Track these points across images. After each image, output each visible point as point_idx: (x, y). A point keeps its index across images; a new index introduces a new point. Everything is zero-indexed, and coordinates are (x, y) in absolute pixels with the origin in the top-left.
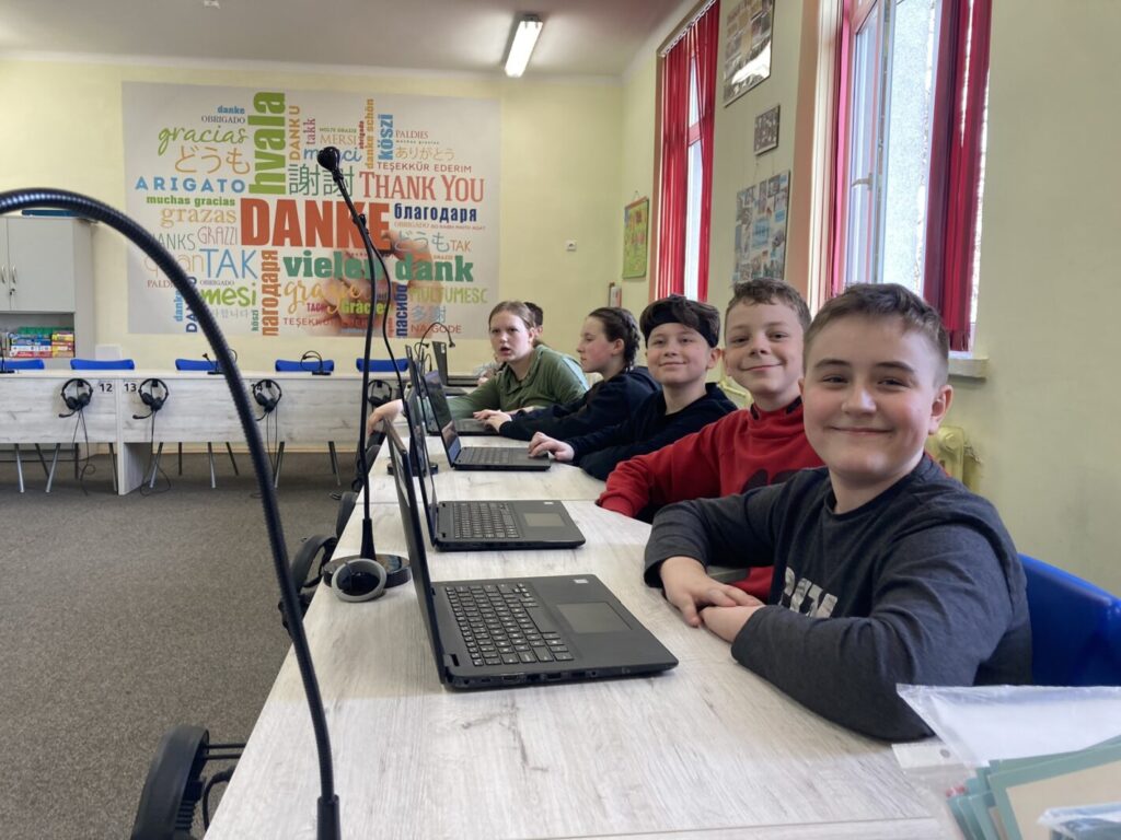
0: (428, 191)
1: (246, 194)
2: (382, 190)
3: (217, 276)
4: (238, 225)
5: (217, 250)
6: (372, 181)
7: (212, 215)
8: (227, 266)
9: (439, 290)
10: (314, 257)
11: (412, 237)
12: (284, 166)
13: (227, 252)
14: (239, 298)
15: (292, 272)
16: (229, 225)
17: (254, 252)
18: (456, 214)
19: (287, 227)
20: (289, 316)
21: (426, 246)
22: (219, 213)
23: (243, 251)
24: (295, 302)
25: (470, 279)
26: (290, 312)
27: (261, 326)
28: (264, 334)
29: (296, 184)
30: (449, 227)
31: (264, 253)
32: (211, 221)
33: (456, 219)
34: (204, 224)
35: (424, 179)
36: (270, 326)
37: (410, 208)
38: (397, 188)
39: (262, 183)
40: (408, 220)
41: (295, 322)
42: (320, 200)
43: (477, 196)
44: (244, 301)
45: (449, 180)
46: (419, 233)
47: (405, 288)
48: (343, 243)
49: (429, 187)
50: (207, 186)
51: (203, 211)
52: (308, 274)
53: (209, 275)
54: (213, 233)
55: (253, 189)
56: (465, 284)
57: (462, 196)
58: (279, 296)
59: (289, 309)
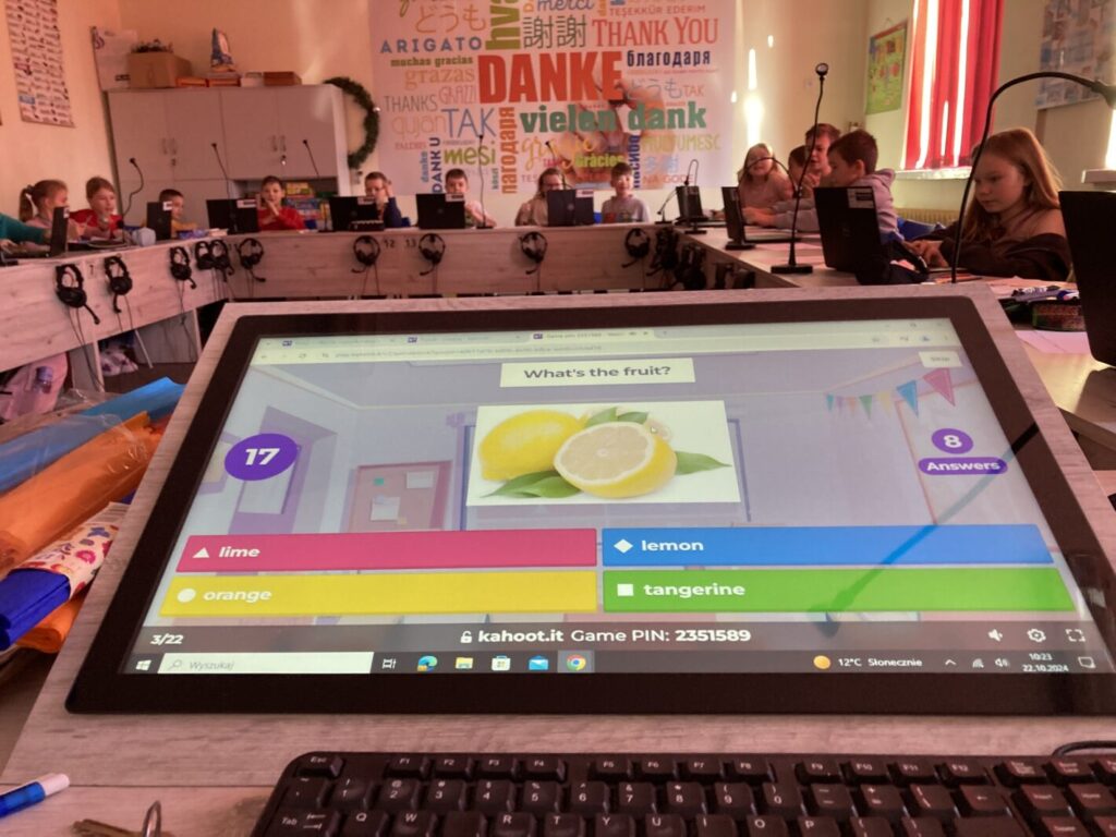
0: (660, 35)
1: (483, 51)
2: (615, 38)
4: (476, 83)
5: (457, 110)
6: (605, 29)
7: (452, 75)
8: (467, 125)
9: (672, 139)
10: (548, 112)
11: (645, 85)
12: (517, 19)
13: (467, 111)
15: (529, 128)
16: (469, 84)
17: (492, 110)
18: (689, 58)
19: (523, 83)
20: (527, 173)
21: (659, 94)
22: (458, 72)
23: (482, 110)
24: (532, 159)
25: (703, 125)
26: (528, 169)
27: (501, 184)
28: (504, 192)
29: (530, 37)
30: (682, 72)
31: (502, 110)
32: (451, 80)
33: (689, 63)
34: (444, 84)
35: (657, 22)
36: (509, 184)
37: (642, 55)
38: (630, 35)
39: (498, 39)
40: (641, 67)
42: (553, 53)
43: (711, 37)
44: (484, 160)
45: (682, 21)
46: (652, 80)
47: (638, 138)
48: (576, 95)
49: (662, 31)
50: (446, 46)
51: (442, 71)
52: (543, 129)
53: (451, 135)
54: (454, 93)
55: (489, 45)
56: (698, 130)
57: (695, 38)
58: (517, 153)
59: (527, 166)
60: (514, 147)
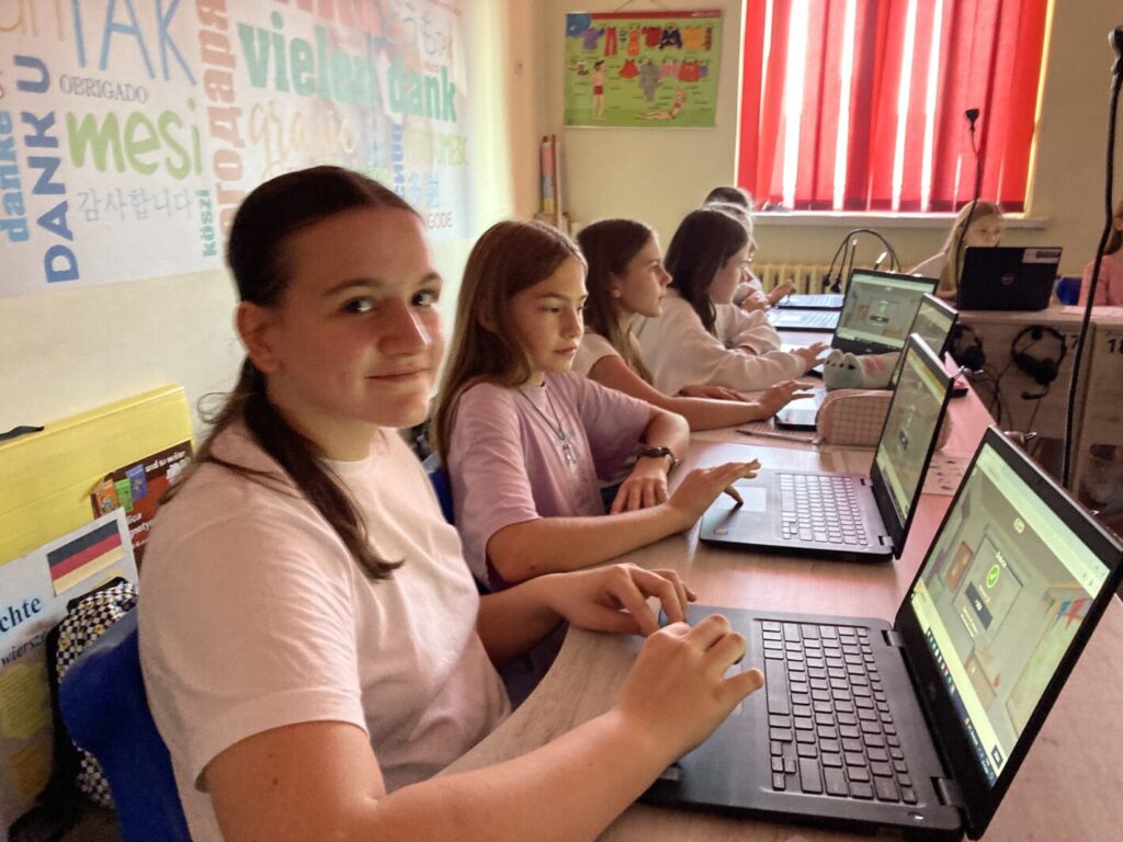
3: (103, 65)
8: (123, 29)
10: (287, 36)
14: (164, 149)
15: (257, 74)
27: (220, 239)
47: (400, 131)
48: (325, 4)
58: (240, 144)
60: (235, 125)
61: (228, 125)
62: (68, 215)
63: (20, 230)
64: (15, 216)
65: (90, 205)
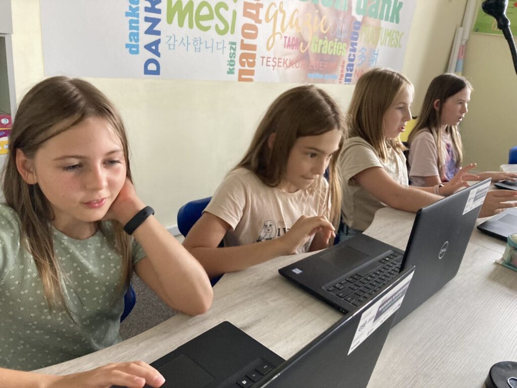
9: (378, 29)
14: (216, 20)
20: (267, 54)
24: (274, 34)
25: (398, 20)
26: (268, 49)
27: (238, 67)
28: (240, 79)
36: (247, 68)
41: (272, 63)
44: (222, 27)
47: (359, 25)
56: (394, 25)
58: (260, 22)
59: (268, 43)
60: (258, 12)
61: (254, 12)
62: (160, 46)
63: (135, 49)
64: (133, 43)
65: (172, 41)
